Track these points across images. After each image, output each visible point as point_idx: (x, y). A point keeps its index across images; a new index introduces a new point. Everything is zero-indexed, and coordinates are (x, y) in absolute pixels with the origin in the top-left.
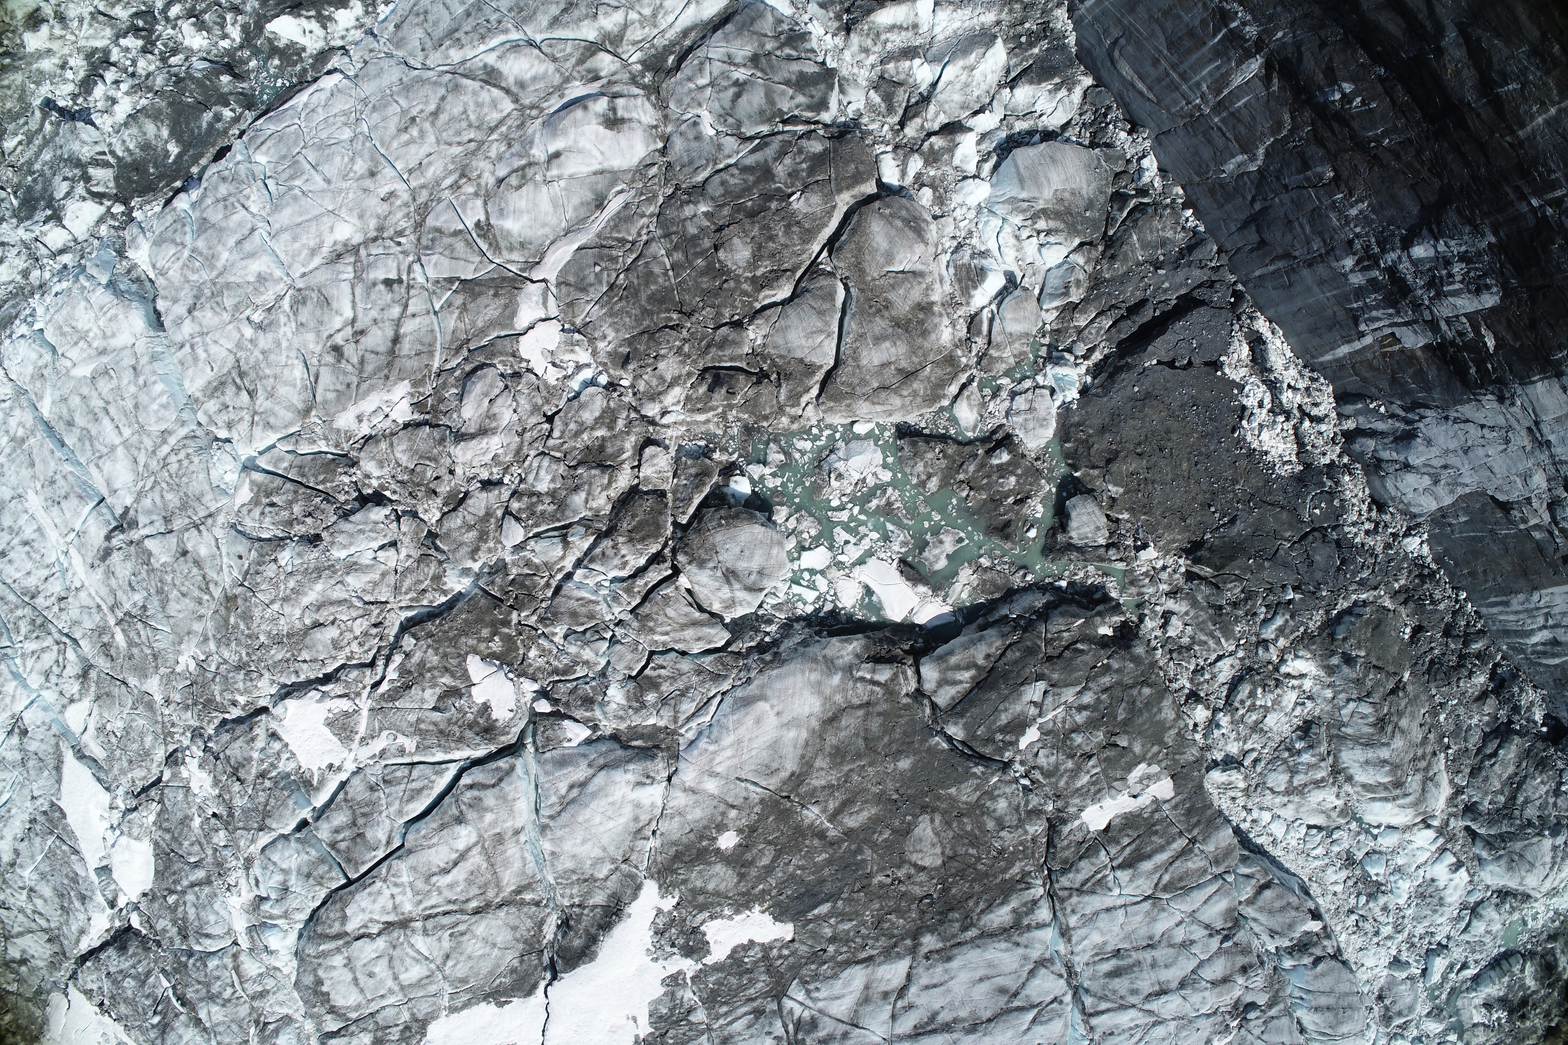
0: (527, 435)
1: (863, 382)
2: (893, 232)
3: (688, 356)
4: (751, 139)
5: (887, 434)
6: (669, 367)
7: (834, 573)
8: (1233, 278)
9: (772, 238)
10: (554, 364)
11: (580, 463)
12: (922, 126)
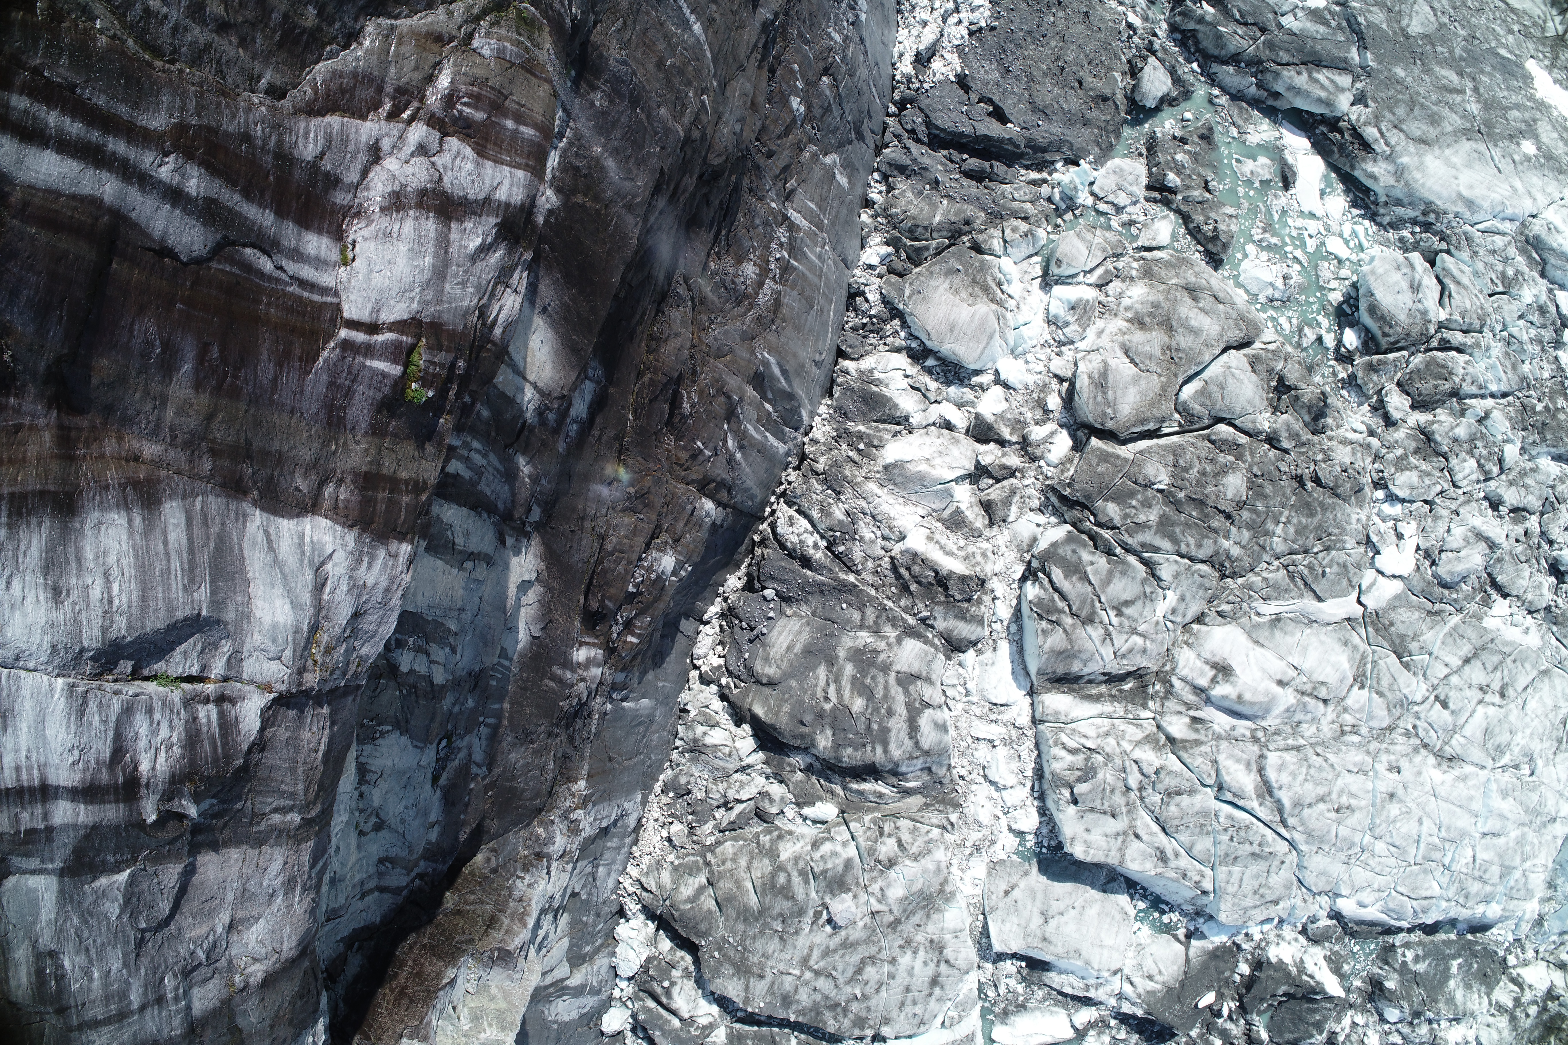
0: (1454, 507)
1: (1228, 317)
2: (1119, 392)
3: (1322, 451)
4: (1145, 562)
5: (1226, 274)
6: (1343, 455)
7: (1335, 228)
8: (890, 120)
9: (1203, 473)
10: (1400, 536)
11: (1439, 454)
12: (1003, 455)
